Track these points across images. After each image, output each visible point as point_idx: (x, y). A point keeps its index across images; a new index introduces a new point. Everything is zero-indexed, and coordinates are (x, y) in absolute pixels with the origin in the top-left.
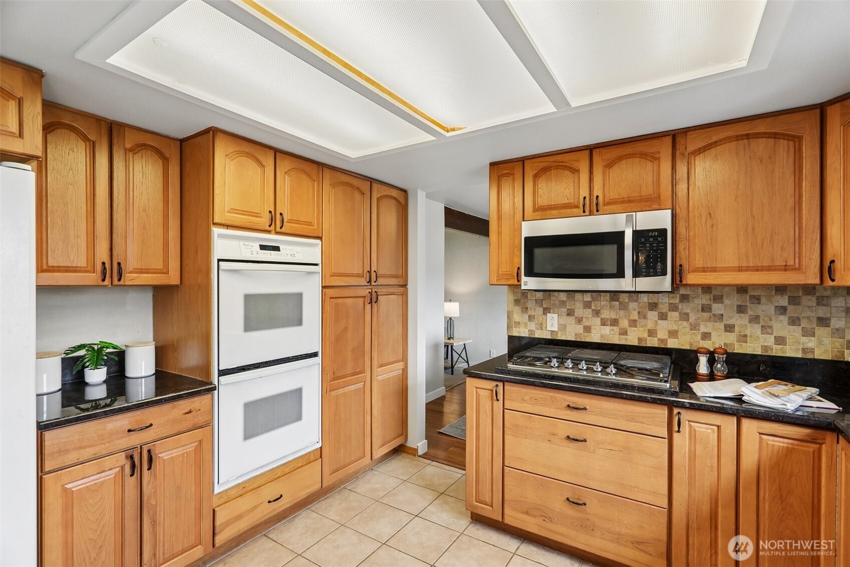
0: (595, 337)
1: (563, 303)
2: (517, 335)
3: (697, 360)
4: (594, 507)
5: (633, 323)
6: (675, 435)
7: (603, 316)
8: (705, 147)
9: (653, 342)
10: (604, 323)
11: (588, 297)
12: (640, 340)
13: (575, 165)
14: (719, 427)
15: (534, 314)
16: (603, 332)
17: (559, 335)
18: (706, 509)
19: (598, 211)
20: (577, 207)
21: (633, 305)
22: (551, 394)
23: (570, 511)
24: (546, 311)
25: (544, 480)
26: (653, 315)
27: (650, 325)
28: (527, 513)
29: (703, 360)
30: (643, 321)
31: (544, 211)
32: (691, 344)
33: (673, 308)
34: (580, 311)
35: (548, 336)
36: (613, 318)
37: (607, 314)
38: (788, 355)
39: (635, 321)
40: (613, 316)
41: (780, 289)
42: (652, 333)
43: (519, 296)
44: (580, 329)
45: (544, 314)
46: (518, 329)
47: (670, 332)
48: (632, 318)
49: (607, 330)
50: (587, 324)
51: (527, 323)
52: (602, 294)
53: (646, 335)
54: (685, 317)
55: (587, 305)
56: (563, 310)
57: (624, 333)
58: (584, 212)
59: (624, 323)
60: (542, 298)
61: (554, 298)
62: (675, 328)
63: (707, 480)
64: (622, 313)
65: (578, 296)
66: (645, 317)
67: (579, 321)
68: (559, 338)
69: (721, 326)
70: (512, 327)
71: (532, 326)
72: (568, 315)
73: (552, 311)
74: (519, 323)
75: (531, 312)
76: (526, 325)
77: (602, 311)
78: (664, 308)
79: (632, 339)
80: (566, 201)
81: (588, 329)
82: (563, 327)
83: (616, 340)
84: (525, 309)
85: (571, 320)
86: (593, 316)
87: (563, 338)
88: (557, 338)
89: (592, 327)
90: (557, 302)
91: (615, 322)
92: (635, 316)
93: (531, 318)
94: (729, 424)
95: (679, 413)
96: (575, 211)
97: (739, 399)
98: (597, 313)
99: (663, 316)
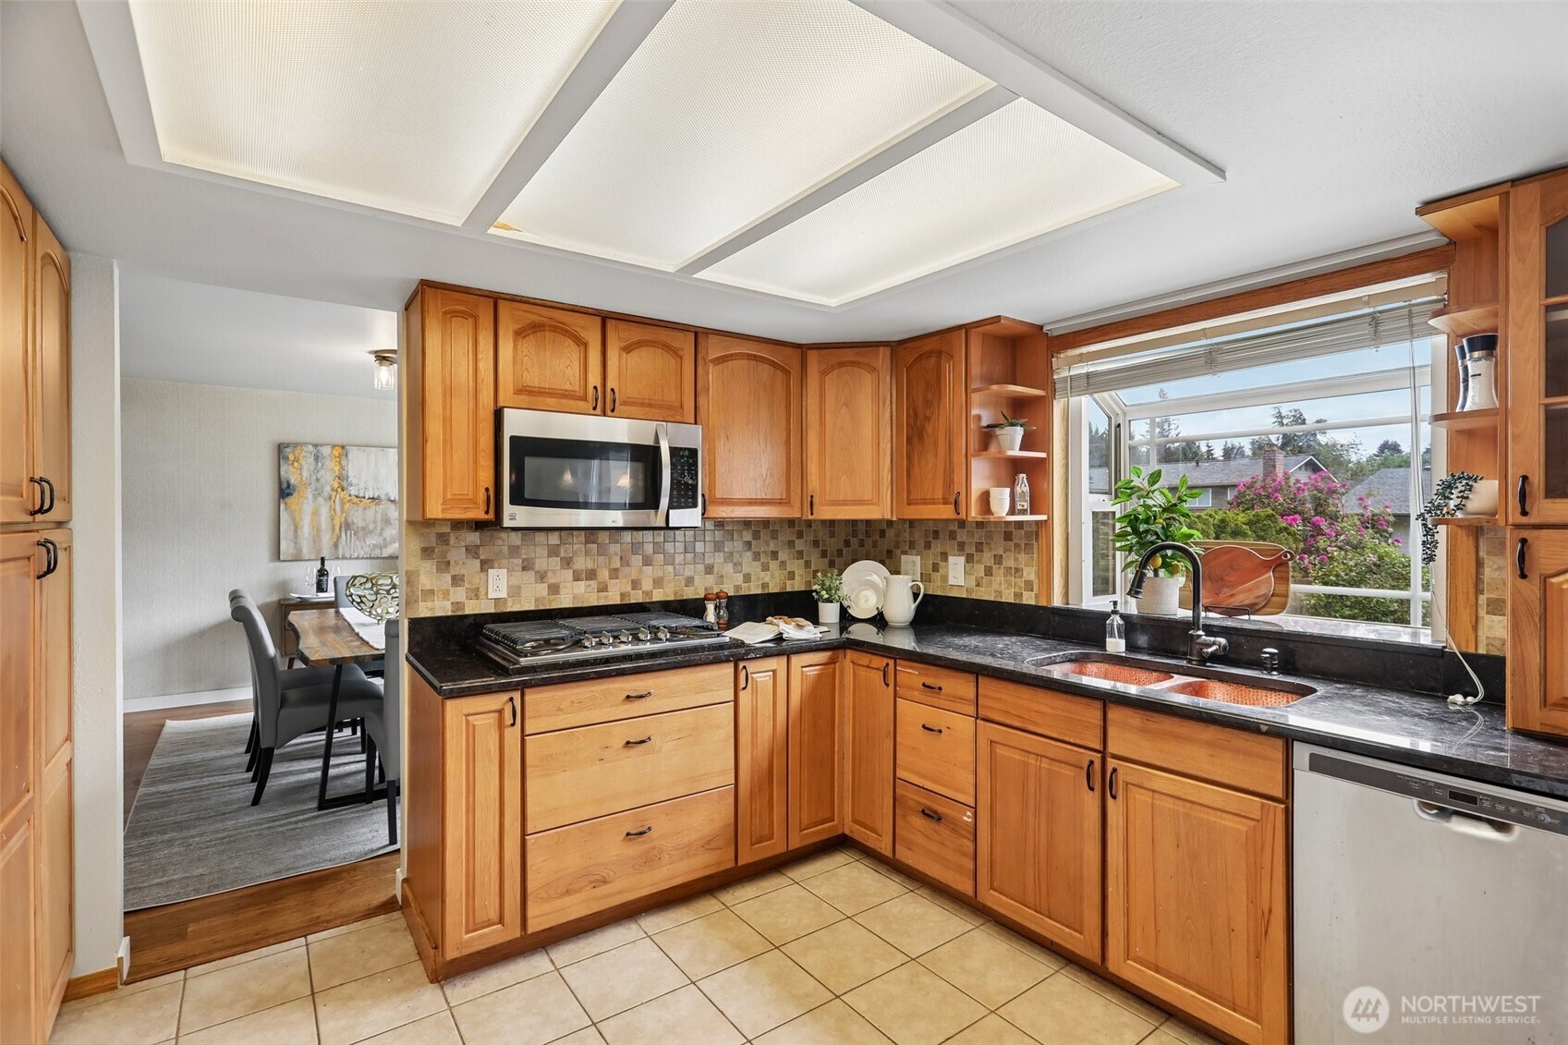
0: (565, 601)
1: (514, 551)
2: (428, 615)
4: (661, 826)
5: (614, 574)
6: (742, 694)
7: (576, 567)
8: (722, 357)
9: (637, 597)
10: (577, 578)
11: (554, 539)
12: (622, 595)
13: (583, 334)
14: (774, 671)
15: (463, 571)
16: (576, 591)
17: (509, 604)
19: (613, 411)
20: (584, 398)
21: (614, 548)
23: (634, 849)
24: (486, 565)
25: (590, 824)
26: (636, 560)
27: (634, 575)
28: (568, 893)
29: (710, 607)
30: (626, 570)
31: (533, 396)
32: (676, 594)
33: (658, 548)
34: (542, 562)
35: (489, 608)
36: (589, 568)
37: (581, 563)
38: (752, 593)
39: (617, 570)
40: (590, 566)
41: (747, 523)
42: (635, 584)
43: (433, 541)
44: (542, 590)
45: (482, 570)
46: (429, 604)
47: (654, 581)
48: (613, 566)
49: (581, 587)
50: (554, 581)
51: (448, 591)
52: (575, 533)
53: (629, 588)
54: (669, 560)
55: (553, 552)
56: (516, 561)
57: (603, 588)
58: (595, 409)
59: (604, 574)
60: (478, 542)
61: (501, 543)
62: (661, 574)
63: (765, 733)
64: (601, 559)
65: (540, 537)
66: (628, 564)
67: (542, 577)
68: (508, 610)
69: (701, 567)
70: (416, 601)
71: (459, 594)
72: (524, 569)
73: (496, 565)
74: (432, 592)
75: (454, 570)
76: (446, 594)
77: (575, 559)
78: (649, 549)
79: (613, 598)
80: (567, 387)
81: (554, 589)
82: (515, 591)
83: (594, 600)
84: (444, 565)
85: (530, 576)
86: (562, 568)
87: (516, 608)
88: (505, 610)
89: (562, 585)
90: (505, 550)
91: (591, 575)
92: (616, 563)
93: (457, 580)
94: (777, 664)
95: (744, 667)
96: (582, 404)
97: (779, 639)
98: (567, 562)
99: (647, 562)
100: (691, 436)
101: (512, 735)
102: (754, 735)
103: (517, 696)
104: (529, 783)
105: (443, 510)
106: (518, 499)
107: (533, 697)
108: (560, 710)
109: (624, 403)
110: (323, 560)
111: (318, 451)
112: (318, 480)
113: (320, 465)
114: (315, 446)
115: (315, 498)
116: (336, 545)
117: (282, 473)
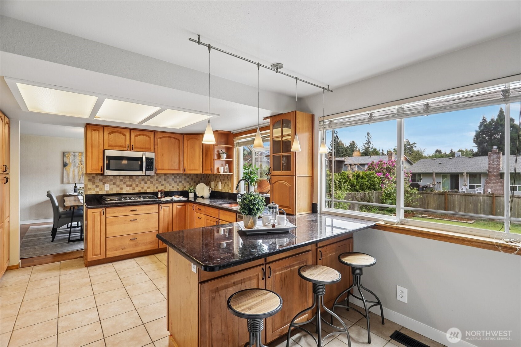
0: (124, 191)
1: (111, 180)
2: (90, 194)
3: (158, 194)
4: (139, 238)
5: (137, 186)
6: (160, 211)
7: (127, 184)
8: (161, 137)
9: (143, 191)
10: (127, 186)
11: (121, 178)
12: (139, 191)
13: (125, 133)
14: (169, 207)
15: (98, 185)
16: (127, 189)
17: (110, 192)
18: (166, 227)
19: (132, 150)
20: (125, 147)
21: (137, 180)
22: (125, 208)
23: (132, 243)
24: (104, 183)
25: (122, 237)
26: (143, 183)
27: (142, 186)
28: (116, 250)
29: (159, 193)
30: (140, 185)
31: (113, 147)
32: (153, 190)
33: (149, 180)
34: (118, 183)
35: (105, 193)
36: (130, 184)
37: (128, 183)
38: (174, 191)
39: (138, 185)
40: (131, 184)
41: (173, 174)
42: (143, 188)
43: (91, 178)
44: (118, 189)
45: (103, 184)
46: (90, 192)
47: (148, 187)
48: (137, 184)
49: (128, 188)
50: (121, 187)
51: (95, 189)
52: (127, 176)
53: (141, 189)
54: (152, 183)
55: (121, 180)
56: (112, 182)
57: (134, 189)
58: (128, 149)
59: (134, 186)
60: (102, 178)
61: (108, 178)
62: (149, 186)
63: (166, 220)
64: (133, 182)
65: (118, 177)
66: (141, 183)
67: (118, 186)
68: (110, 193)
69: (160, 184)
70: (87, 191)
71: (98, 190)
72: (114, 184)
73: (107, 183)
74: (91, 189)
75: (96, 184)
76: (94, 189)
77: (127, 182)
78: (146, 180)
79: (137, 191)
80: (121, 145)
81: (121, 189)
82: (111, 189)
83: (132, 191)
84: (94, 183)
85: (115, 186)
86: (123, 184)
87: (112, 193)
88: (108, 193)
89: (123, 188)
90: (109, 180)
91: (131, 186)
92: (137, 183)
93: (97, 186)
94: (171, 205)
95: (161, 205)
96: (125, 149)
97: (172, 200)
98: (125, 183)
99: (146, 183)
100: (151, 155)
101: (103, 217)
102: (163, 220)
103: (104, 209)
104: (107, 227)
105: (91, 171)
106: (108, 169)
107: (108, 209)
108: (114, 212)
109: (136, 148)
110: (76, 184)
111: (75, 154)
112: (74, 162)
113: (75, 158)
114: (74, 153)
115: (74, 167)
116: (80, 180)
117: (64, 160)
